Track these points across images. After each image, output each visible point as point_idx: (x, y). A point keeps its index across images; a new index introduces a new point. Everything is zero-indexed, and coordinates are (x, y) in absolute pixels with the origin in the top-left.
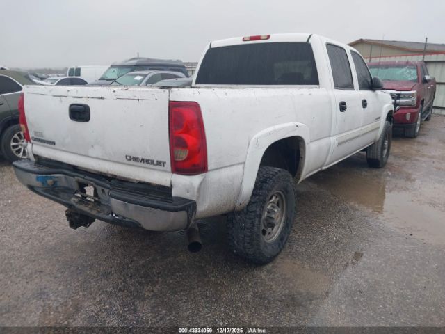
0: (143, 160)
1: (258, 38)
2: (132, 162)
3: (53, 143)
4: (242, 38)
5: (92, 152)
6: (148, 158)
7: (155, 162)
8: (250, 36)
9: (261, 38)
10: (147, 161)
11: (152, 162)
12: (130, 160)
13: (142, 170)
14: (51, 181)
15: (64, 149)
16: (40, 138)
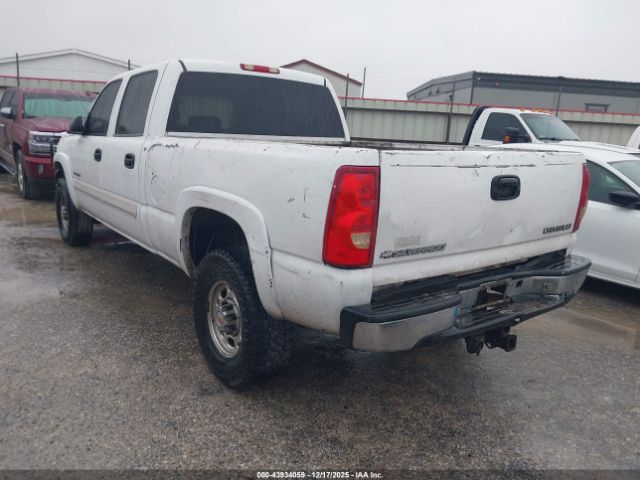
0: (557, 229)
1: (266, 70)
3: (442, 247)
12: (547, 232)
16: (410, 247)
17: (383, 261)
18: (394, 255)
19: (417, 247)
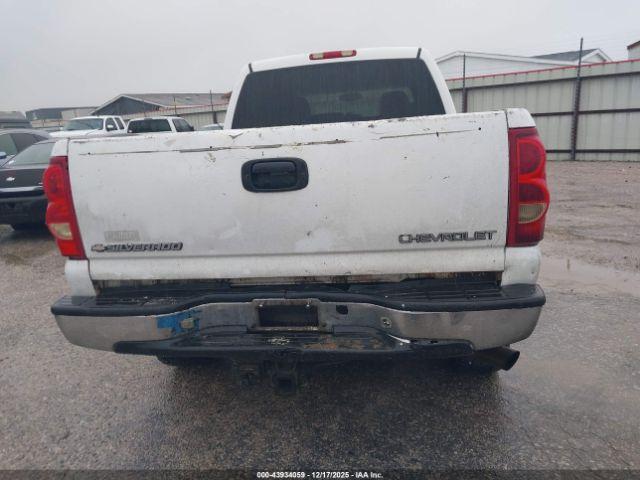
0: (442, 237)
1: (338, 55)
2: (414, 245)
3: (178, 247)
4: (308, 55)
5: (303, 245)
6: (452, 231)
7: (471, 235)
8: (322, 51)
9: (344, 54)
10: (452, 237)
11: (464, 236)
12: (410, 241)
13: (435, 254)
14: (191, 320)
15: (212, 252)
16: (125, 243)
17: (95, 254)
18: (106, 249)
19: (136, 243)
